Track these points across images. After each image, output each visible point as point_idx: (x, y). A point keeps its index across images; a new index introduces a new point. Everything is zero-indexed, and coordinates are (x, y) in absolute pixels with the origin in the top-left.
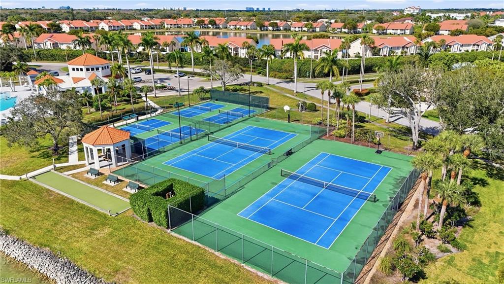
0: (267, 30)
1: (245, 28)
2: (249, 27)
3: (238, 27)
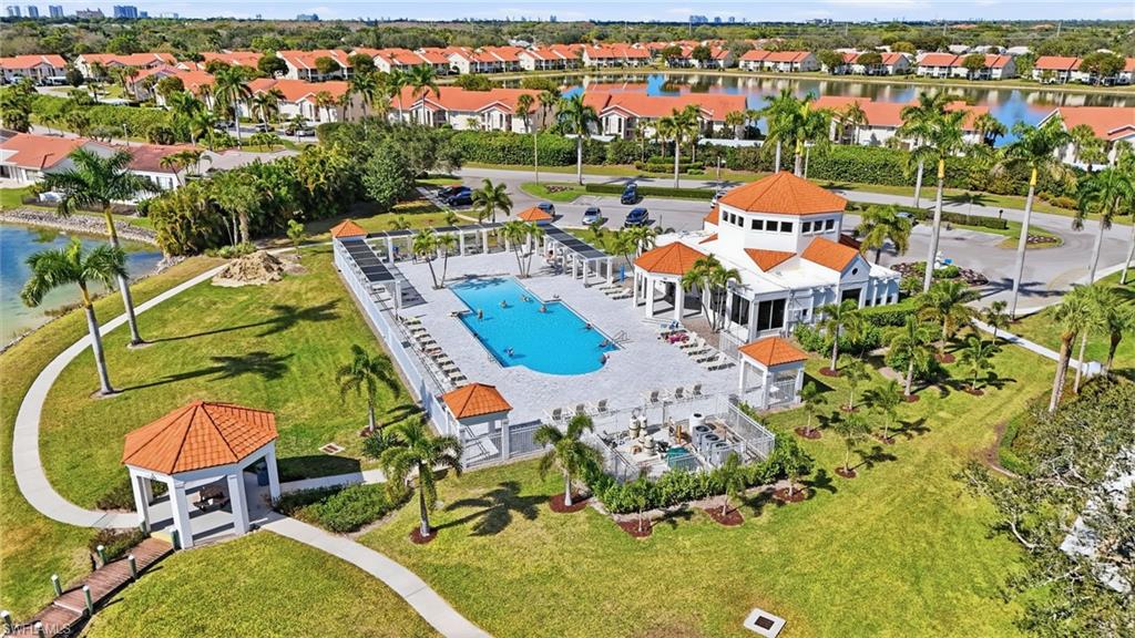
0: (848, 73)
1: (788, 66)
2: (798, 65)
3: (767, 64)
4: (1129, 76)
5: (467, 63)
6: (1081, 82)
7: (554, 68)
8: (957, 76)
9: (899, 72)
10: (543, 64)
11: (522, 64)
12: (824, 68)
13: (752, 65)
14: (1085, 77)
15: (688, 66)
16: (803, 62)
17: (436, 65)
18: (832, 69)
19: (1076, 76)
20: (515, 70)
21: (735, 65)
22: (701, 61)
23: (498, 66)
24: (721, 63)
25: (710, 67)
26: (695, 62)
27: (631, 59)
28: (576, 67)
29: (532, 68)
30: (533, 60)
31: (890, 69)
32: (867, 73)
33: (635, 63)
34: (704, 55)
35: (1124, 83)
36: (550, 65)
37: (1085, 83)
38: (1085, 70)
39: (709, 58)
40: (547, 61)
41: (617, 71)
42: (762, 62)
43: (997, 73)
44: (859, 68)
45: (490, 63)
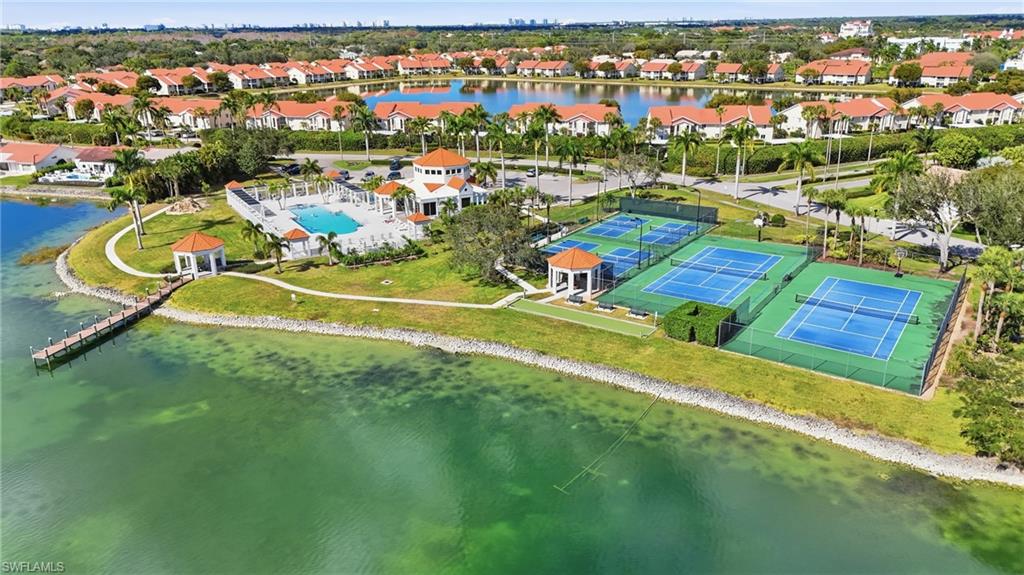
0: (594, 77)
1: (552, 73)
2: (559, 72)
3: (537, 71)
4: (772, 76)
5: (304, 76)
6: (743, 81)
7: (374, 77)
8: (666, 78)
9: (629, 75)
10: (365, 74)
11: (348, 75)
12: (578, 74)
13: (526, 72)
14: (746, 78)
15: (479, 73)
16: (562, 69)
17: (279, 78)
18: (582, 75)
19: (740, 77)
20: (342, 79)
21: (515, 72)
22: (488, 69)
23: (328, 77)
24: (504, 70)
25: (497, 74)
26: (484, 70)
27: (436, 68)
28: (392, 75)
29: (357, 77)
30: (357, 72)
31: (622, 73)
32: (607, 77)
33: (439, 71)
34: (490, 64)
35: (770, 81)
36: (371, 75)
37: (747, 82)
38: (744, 73)
39: (495, 67)
40: (368, 72)
41: (424, 78)
42: (533, 69)
43: (691, 76)
44: (601, 73)
45: (322, 75)
